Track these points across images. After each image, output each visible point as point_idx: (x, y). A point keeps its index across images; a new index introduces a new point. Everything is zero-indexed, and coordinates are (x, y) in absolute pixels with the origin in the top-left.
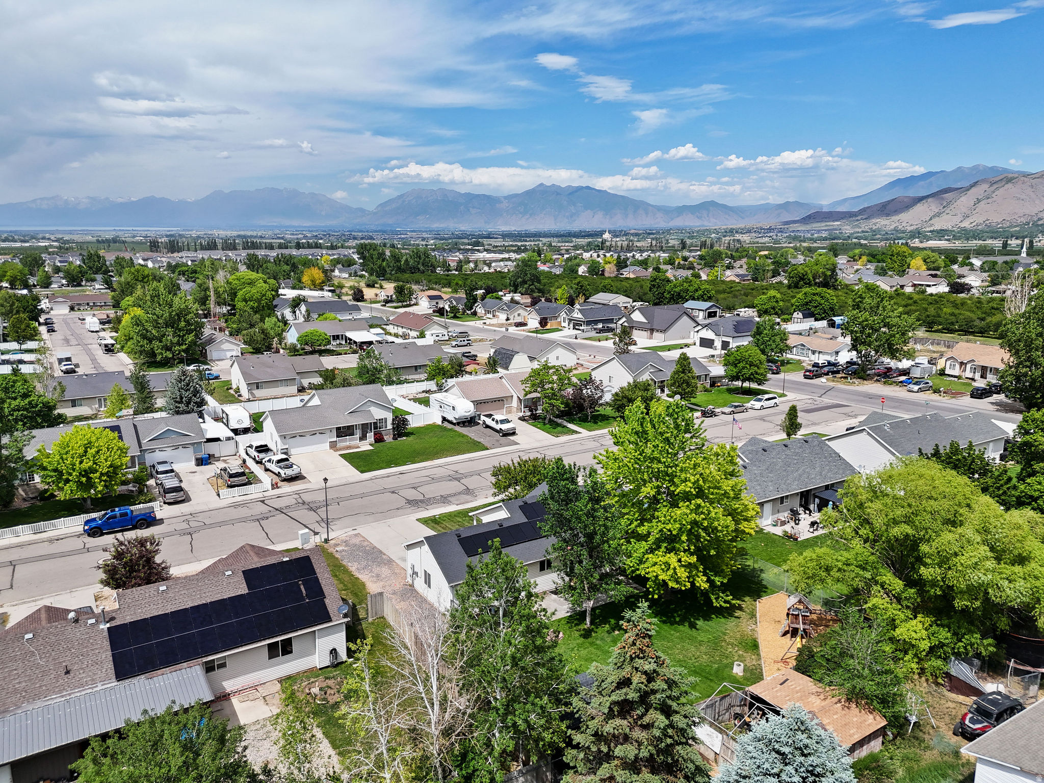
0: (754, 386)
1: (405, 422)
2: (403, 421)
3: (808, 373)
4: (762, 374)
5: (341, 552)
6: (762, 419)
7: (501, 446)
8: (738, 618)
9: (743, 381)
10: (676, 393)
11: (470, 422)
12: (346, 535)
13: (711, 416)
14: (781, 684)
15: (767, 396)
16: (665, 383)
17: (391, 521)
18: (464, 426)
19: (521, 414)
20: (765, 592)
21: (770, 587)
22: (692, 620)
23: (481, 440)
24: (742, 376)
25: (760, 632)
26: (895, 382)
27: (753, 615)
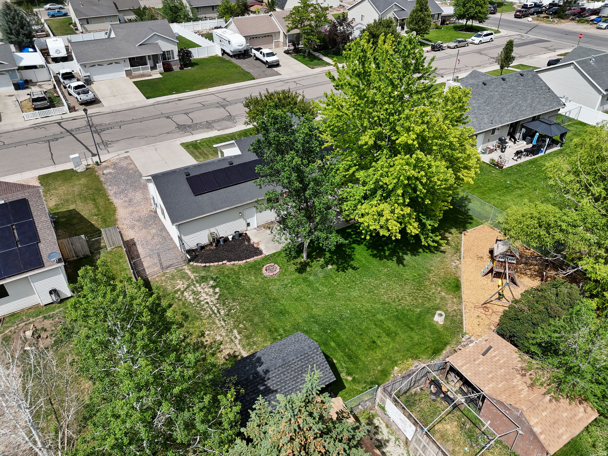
0: (476, 24)
1: (189, 54)
2: (187, 53)
3: (518, 13)
4: (484, 13)
5: (107, 174)
6: (479, 52)
7: (266, 76)
8: (444, 252)
9: (468, 19)
10: (412, 30)
11: (243, 54)
12: (118, 157)
13: (439, 50)
14: (484, 354)
15: (485, 33)
16: (405, 21)
17: (159, 145)
18: (239, 58)
19: (286, 48)
20: (470, 223)
21: (475, 218)
22: (401, 254)
23: (250, 71)
24: (468, 15)
25: (463, 270)
26: (587, 21)
27: (457, 250)
